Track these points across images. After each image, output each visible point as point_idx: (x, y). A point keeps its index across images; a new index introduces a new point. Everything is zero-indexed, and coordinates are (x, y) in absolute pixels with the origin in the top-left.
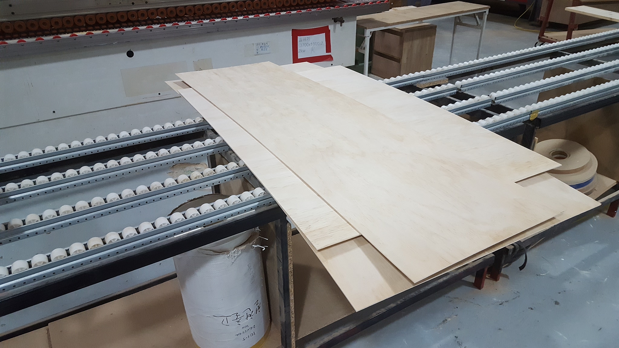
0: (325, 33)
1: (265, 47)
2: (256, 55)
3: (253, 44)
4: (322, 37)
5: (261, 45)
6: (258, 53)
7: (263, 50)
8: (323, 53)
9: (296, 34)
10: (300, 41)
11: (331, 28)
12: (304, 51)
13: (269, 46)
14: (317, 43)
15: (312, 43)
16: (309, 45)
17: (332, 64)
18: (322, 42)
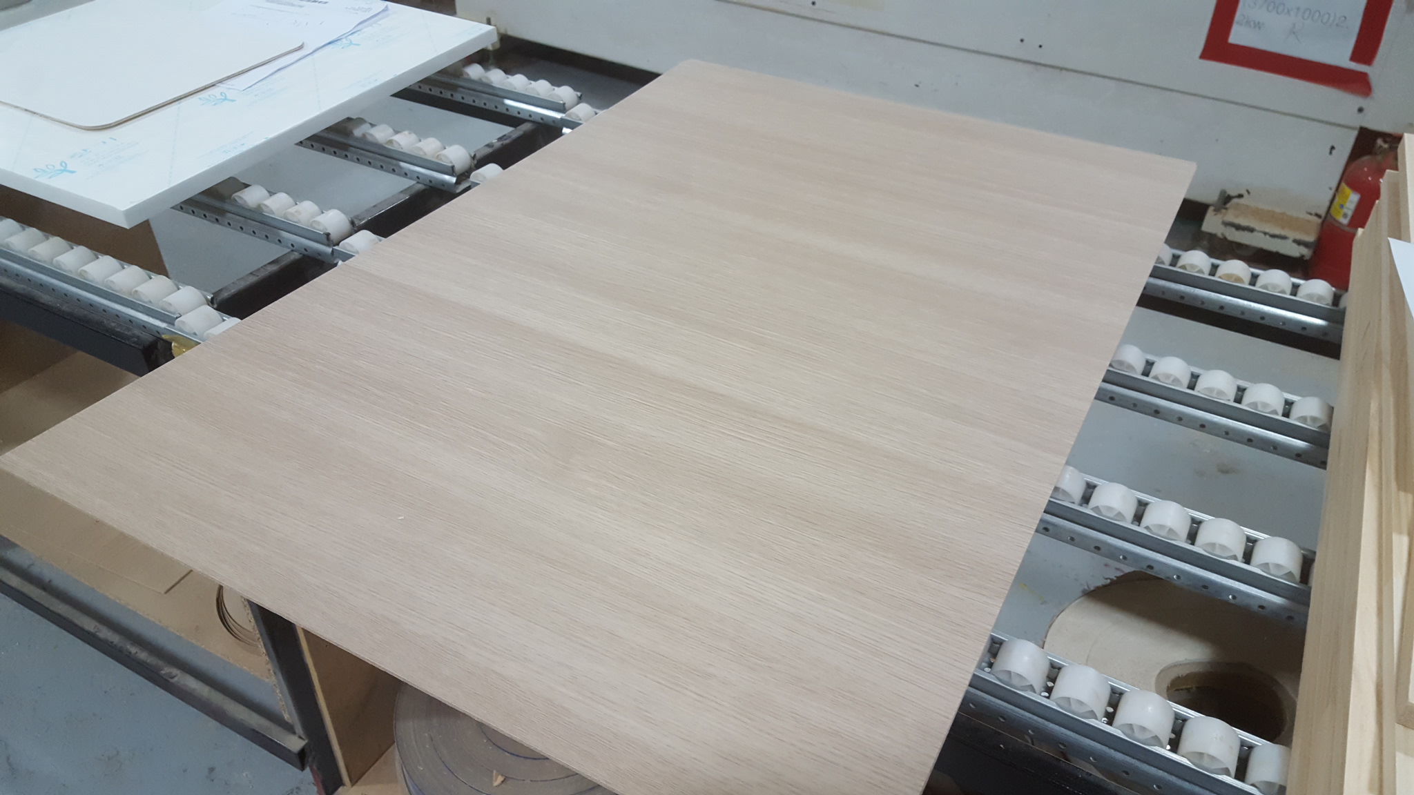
8: (1339, 54)
12: (1258, 25)
14: (1322, 13)
15: (1298, 9)
16: (1286, 11)
17: (1360, 110)
18: (1343, 18)
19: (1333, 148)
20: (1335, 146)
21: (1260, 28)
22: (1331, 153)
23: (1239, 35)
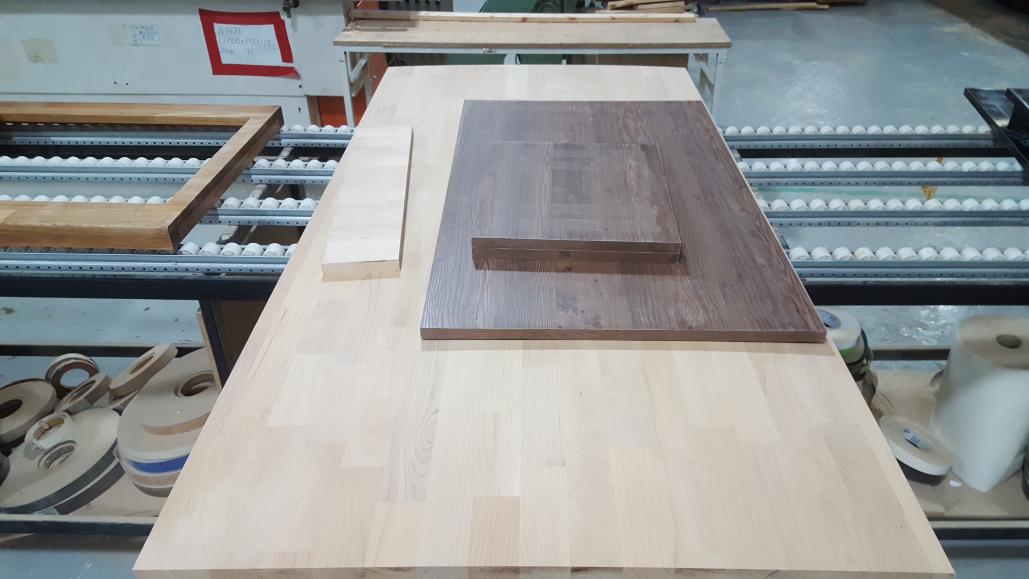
0: (272, 26)
1: (149, 33)
2: (134, 45)
3: (124, 26)
4: (269, 30)
5: (140, 29)
6: (136, 42)
7: (146, 37)
8: (276, 60)
9: (209, 19)
10: (221, 32)
11: (284, 17)
12: (232, 52)
13: (157, 33)
14: (258, 40)
15: (246, 40)
16: (241, 42)
17: (300, 87)
18: (268, 42)
19: (300, 109)
20: (300, 108)
21: (233, 53)
22: (300, 112)
23: (226, 59)
